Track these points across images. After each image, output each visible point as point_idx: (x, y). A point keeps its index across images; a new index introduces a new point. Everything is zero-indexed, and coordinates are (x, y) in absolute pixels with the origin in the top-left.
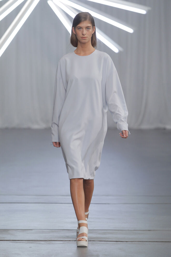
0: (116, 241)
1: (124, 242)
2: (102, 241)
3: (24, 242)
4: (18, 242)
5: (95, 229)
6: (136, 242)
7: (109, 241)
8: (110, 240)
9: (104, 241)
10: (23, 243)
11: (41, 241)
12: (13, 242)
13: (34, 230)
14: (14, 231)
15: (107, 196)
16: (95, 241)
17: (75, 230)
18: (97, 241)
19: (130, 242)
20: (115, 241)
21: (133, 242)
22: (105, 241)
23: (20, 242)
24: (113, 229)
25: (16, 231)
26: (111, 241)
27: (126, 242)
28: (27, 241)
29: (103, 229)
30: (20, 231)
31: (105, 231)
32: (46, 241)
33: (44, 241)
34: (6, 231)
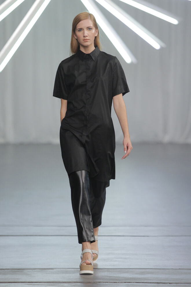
0: (158, 283)
1: (167, 284)
2: (140, 283)
3: (43, 285)
4: (36, 284)
5: (131, 267)
6: (181, 284)
7: (149, 283)
8: (150, 281)
9: (142, 283)
10: (41, 285)
11: (64, 282)
12: (29, 284)
13: (55, 269)
14: (30, 270)
15: (146, 226)
16: (132, 283)
17: (106, 270)
18: (134, 283)
19: (174, 283)
20: (156, 283)
21: (179, 283)
22: (144, 283)
23: (38, 284)
24: (154, 268)
25: (34, 270)
26: (151, 283)
27: (170, 283)
28: (47, 283)
29: (141, 267)
30: (38, 270)
31: (144, 271)
32: (70, 282)
33: (68, 282)
34: (22, 270)
